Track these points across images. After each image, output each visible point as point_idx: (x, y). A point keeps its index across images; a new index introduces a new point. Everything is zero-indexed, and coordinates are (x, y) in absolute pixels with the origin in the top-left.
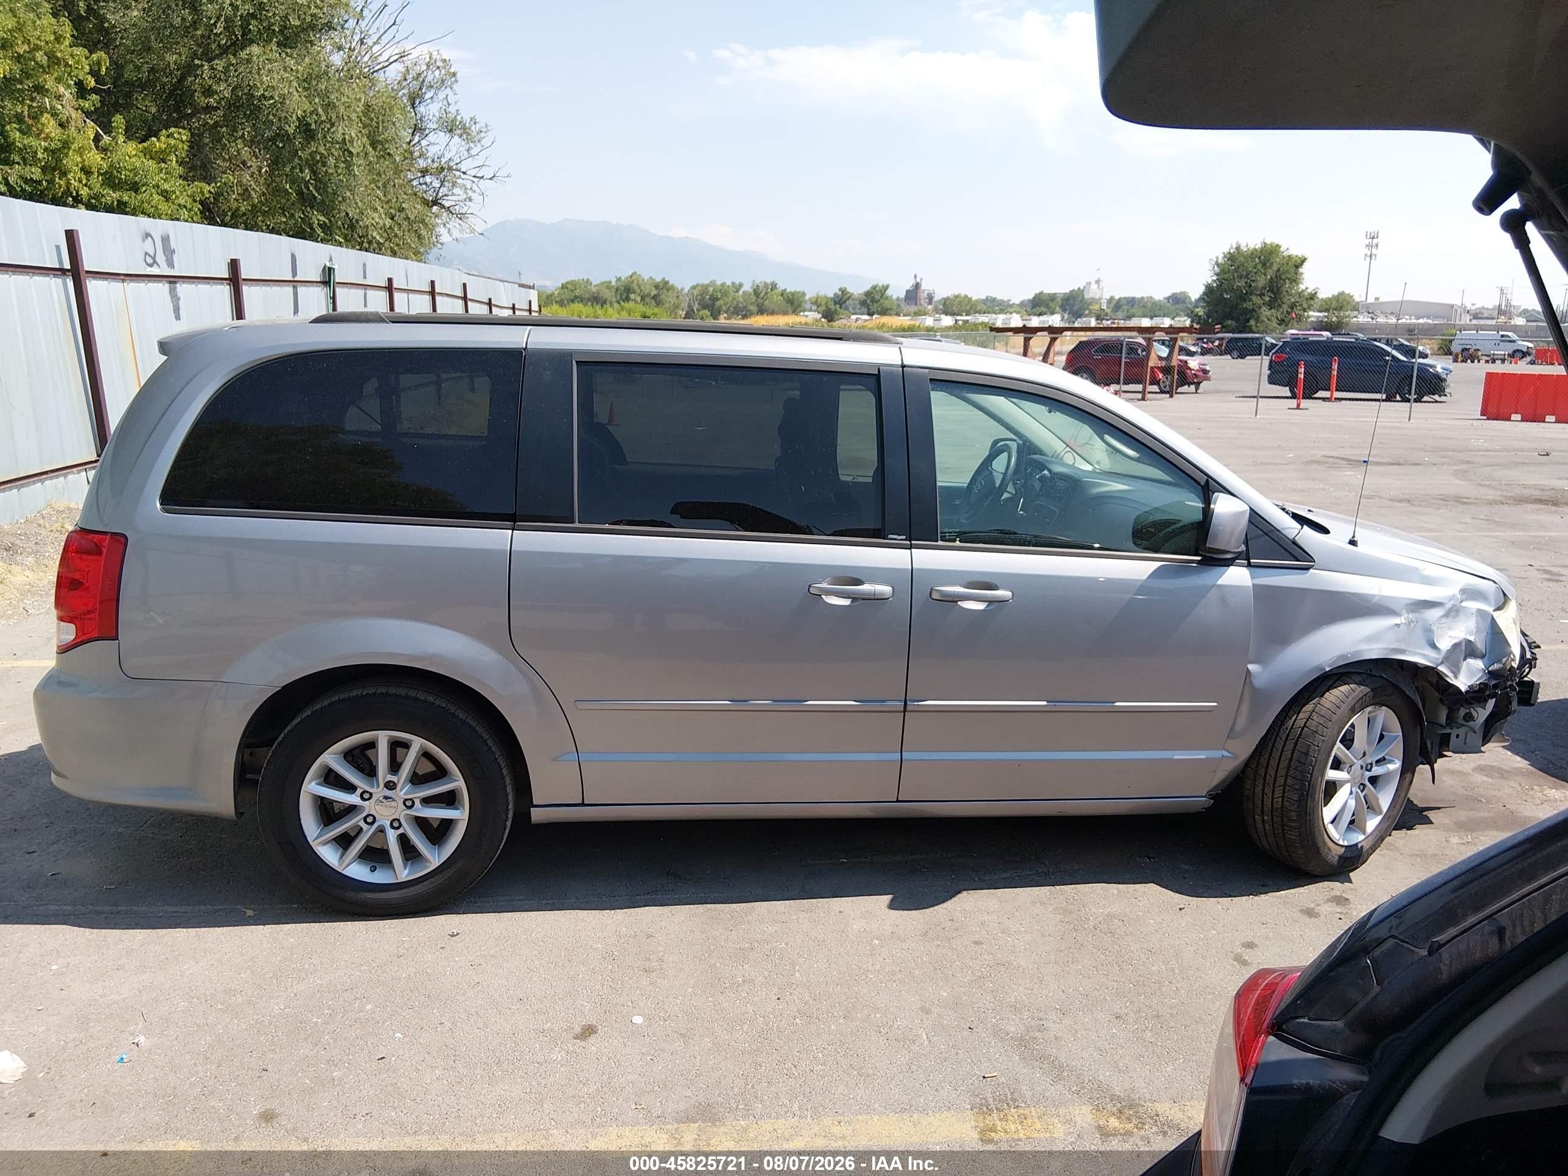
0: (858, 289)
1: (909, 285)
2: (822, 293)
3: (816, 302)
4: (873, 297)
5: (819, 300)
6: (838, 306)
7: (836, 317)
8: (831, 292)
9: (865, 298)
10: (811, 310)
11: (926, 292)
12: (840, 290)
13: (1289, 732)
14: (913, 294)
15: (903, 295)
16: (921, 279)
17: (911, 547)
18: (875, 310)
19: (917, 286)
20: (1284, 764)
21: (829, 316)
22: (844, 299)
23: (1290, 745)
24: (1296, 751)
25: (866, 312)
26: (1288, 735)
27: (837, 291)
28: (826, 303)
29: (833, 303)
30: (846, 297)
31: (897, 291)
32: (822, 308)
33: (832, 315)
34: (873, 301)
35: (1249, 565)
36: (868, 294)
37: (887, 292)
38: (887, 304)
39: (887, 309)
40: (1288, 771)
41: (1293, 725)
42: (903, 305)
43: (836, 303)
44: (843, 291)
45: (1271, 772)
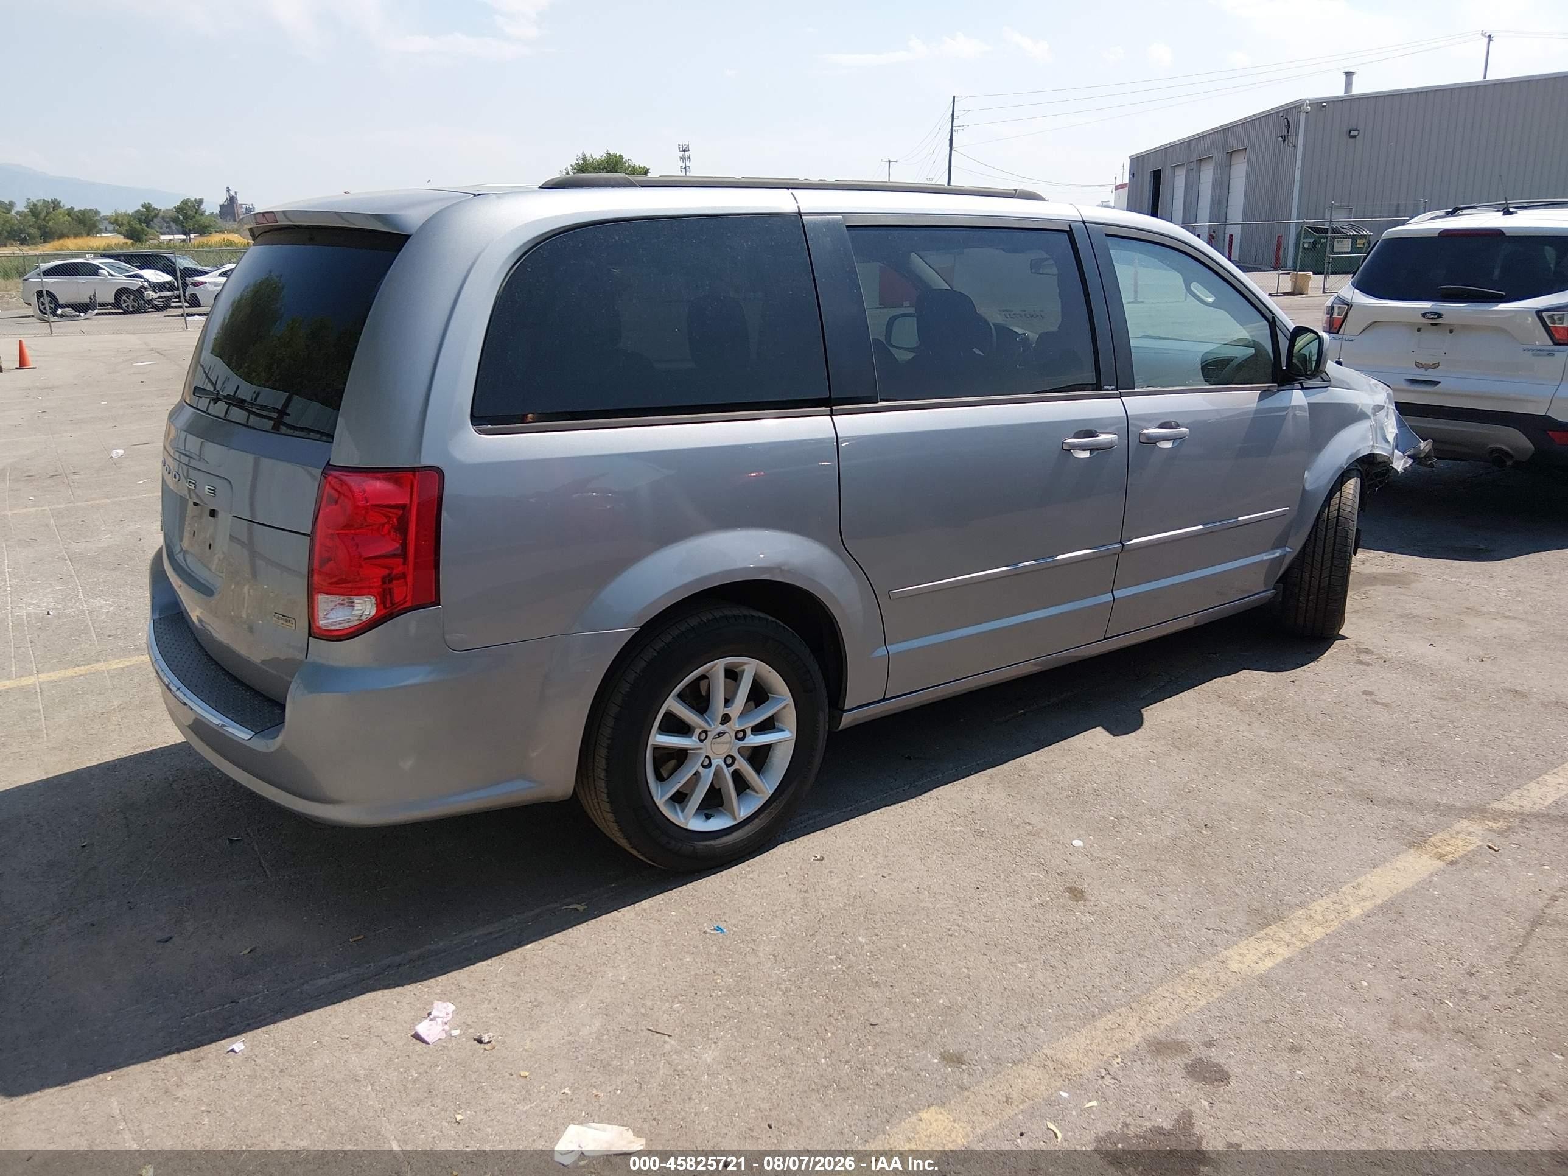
0: (166, 204)
1: (223, 199)
2: (122, 210)
3: (117, 223)
4: (186, 213)
5: (119, 219)
6: (144, 225)
7: (145, 237)
8: (131, 207)
9: (176, 214)
10: (106, 231)
11: (244, 206)
12: (143, 206)
13: (1327, 523)
14: (229, 208)
15: (217, 210)
16: (236, 192)
17: (1120, 396)
18: (191, 228)
19: (232, 200)
20: (1329, 549)
21: (134, 235)
22: (150, 218)
23: (1331, 533)
24: (1338, 538)
25: (181, 230)
26: (1327, 526)
27: (141, 208)
28: (129, 223)
29: (137, 221)
30: (153, 214)
31: (212, 206)
32: (125, 228)
33: (138, 235)
34: (187, 217)
35: (1303, 388)
36: (179, 209)
37: (202, 207)
38: (203, 221)
39: (206, 227)
40: (1333, 554)
41: (1328, 517)
42: (219, 221)
43: (140, 222)
44: (147, 207)
45: (1318, 558)
